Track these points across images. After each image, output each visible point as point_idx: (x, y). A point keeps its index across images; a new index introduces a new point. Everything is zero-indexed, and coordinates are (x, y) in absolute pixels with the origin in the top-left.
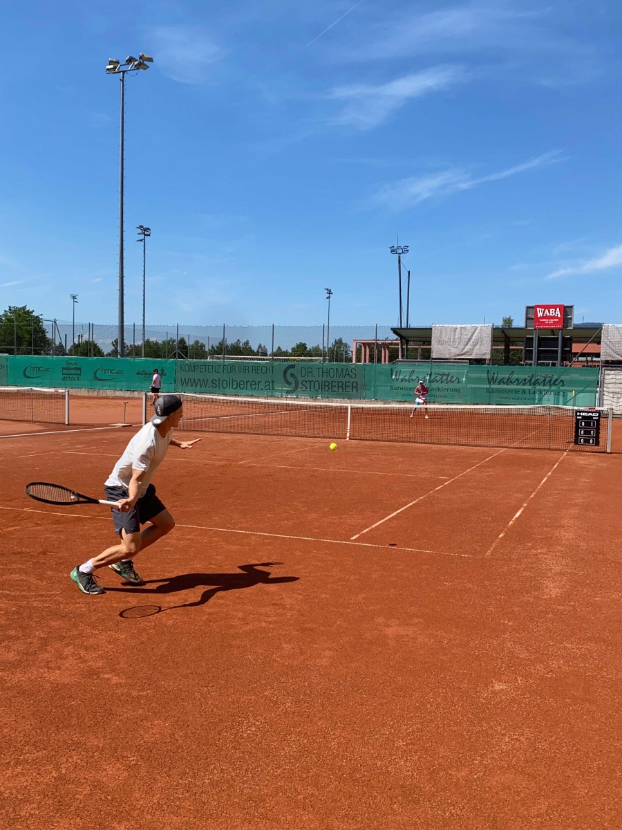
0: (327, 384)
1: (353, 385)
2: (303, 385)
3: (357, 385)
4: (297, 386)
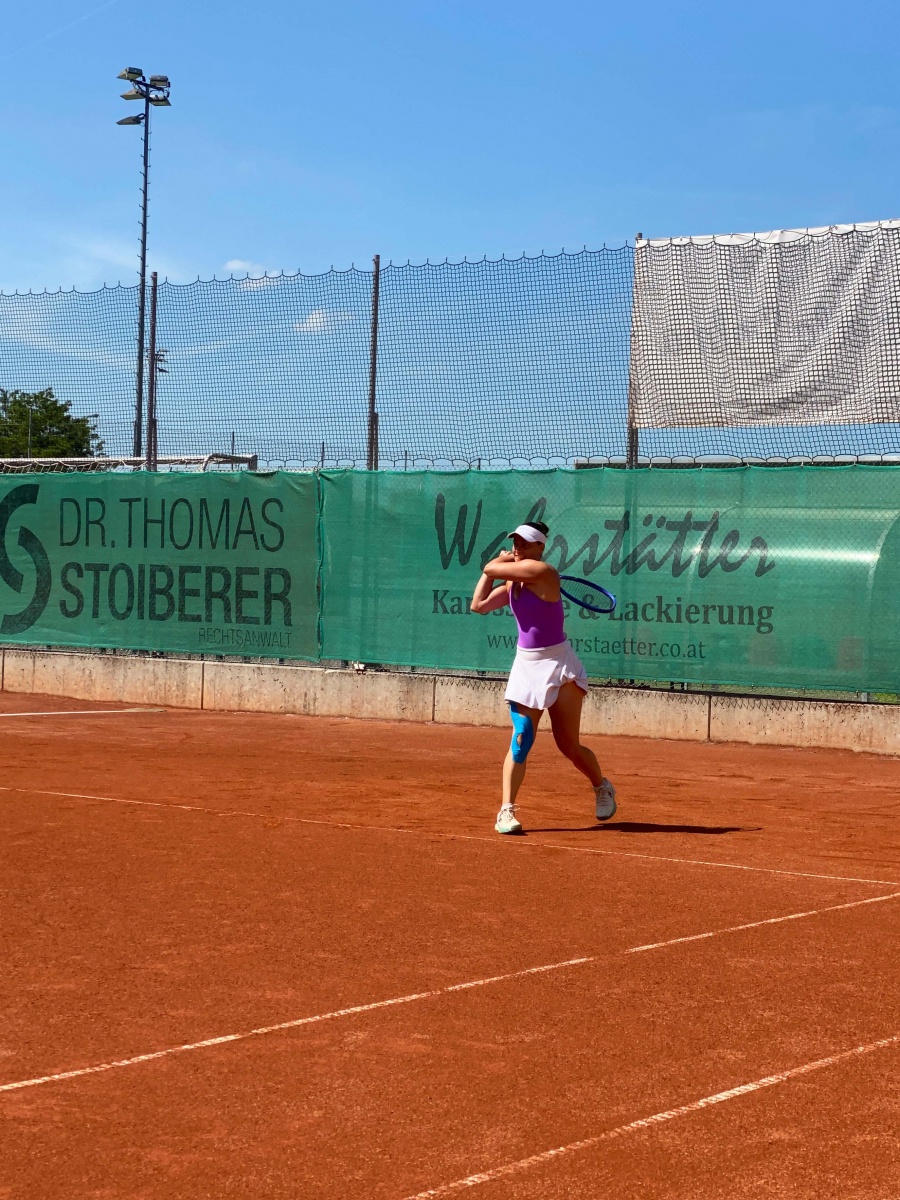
0: (161, 580)
1: (268, 587)
2: (66, 589)
3: (288, 586)
4: (42, 593)
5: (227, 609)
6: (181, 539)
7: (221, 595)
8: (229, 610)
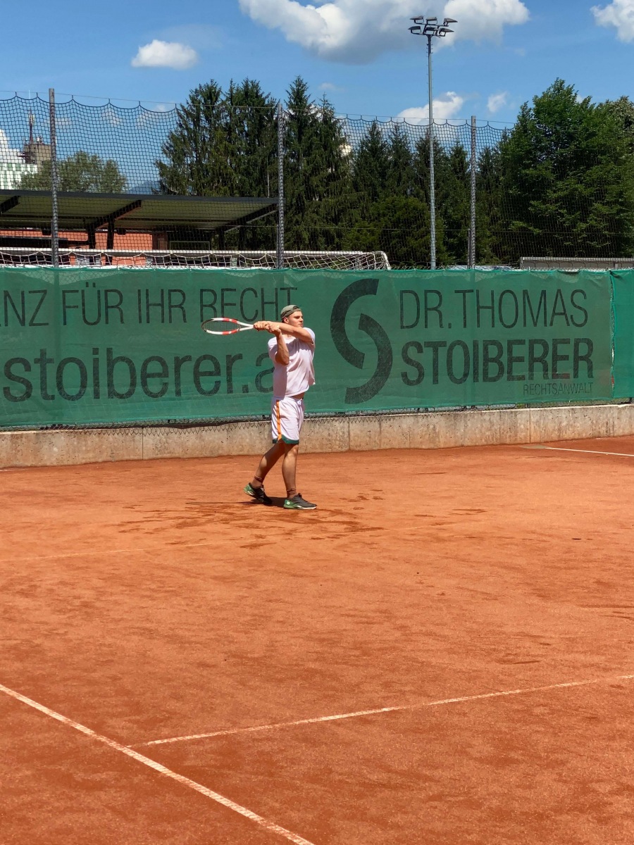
0: (493, 351)
1: (576, 351)
2: (408, 363)
3: (591, 350)
4: (384, 369)
5: (546, 370)
6: (509, 319)
7: (540, 360)
8: (547, 370)
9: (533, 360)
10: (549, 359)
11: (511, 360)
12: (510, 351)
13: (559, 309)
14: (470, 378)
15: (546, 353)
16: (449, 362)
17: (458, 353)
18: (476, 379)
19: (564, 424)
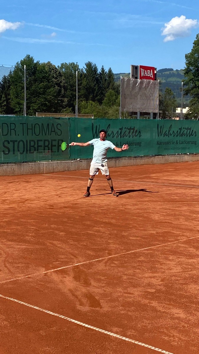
0: (32, 143)
2: (5, 147)
5: (49, 150)
7: (47, 146)
9: (45, 146)
10: (50, 146)
11: (38, 146)
12: (38, 144)
13: (53, 130)
14: (25, 152)
15: (49, 144)
16: (18, 147)
17: (21, 144)
18: (27, 153)
19: (55, 167)
